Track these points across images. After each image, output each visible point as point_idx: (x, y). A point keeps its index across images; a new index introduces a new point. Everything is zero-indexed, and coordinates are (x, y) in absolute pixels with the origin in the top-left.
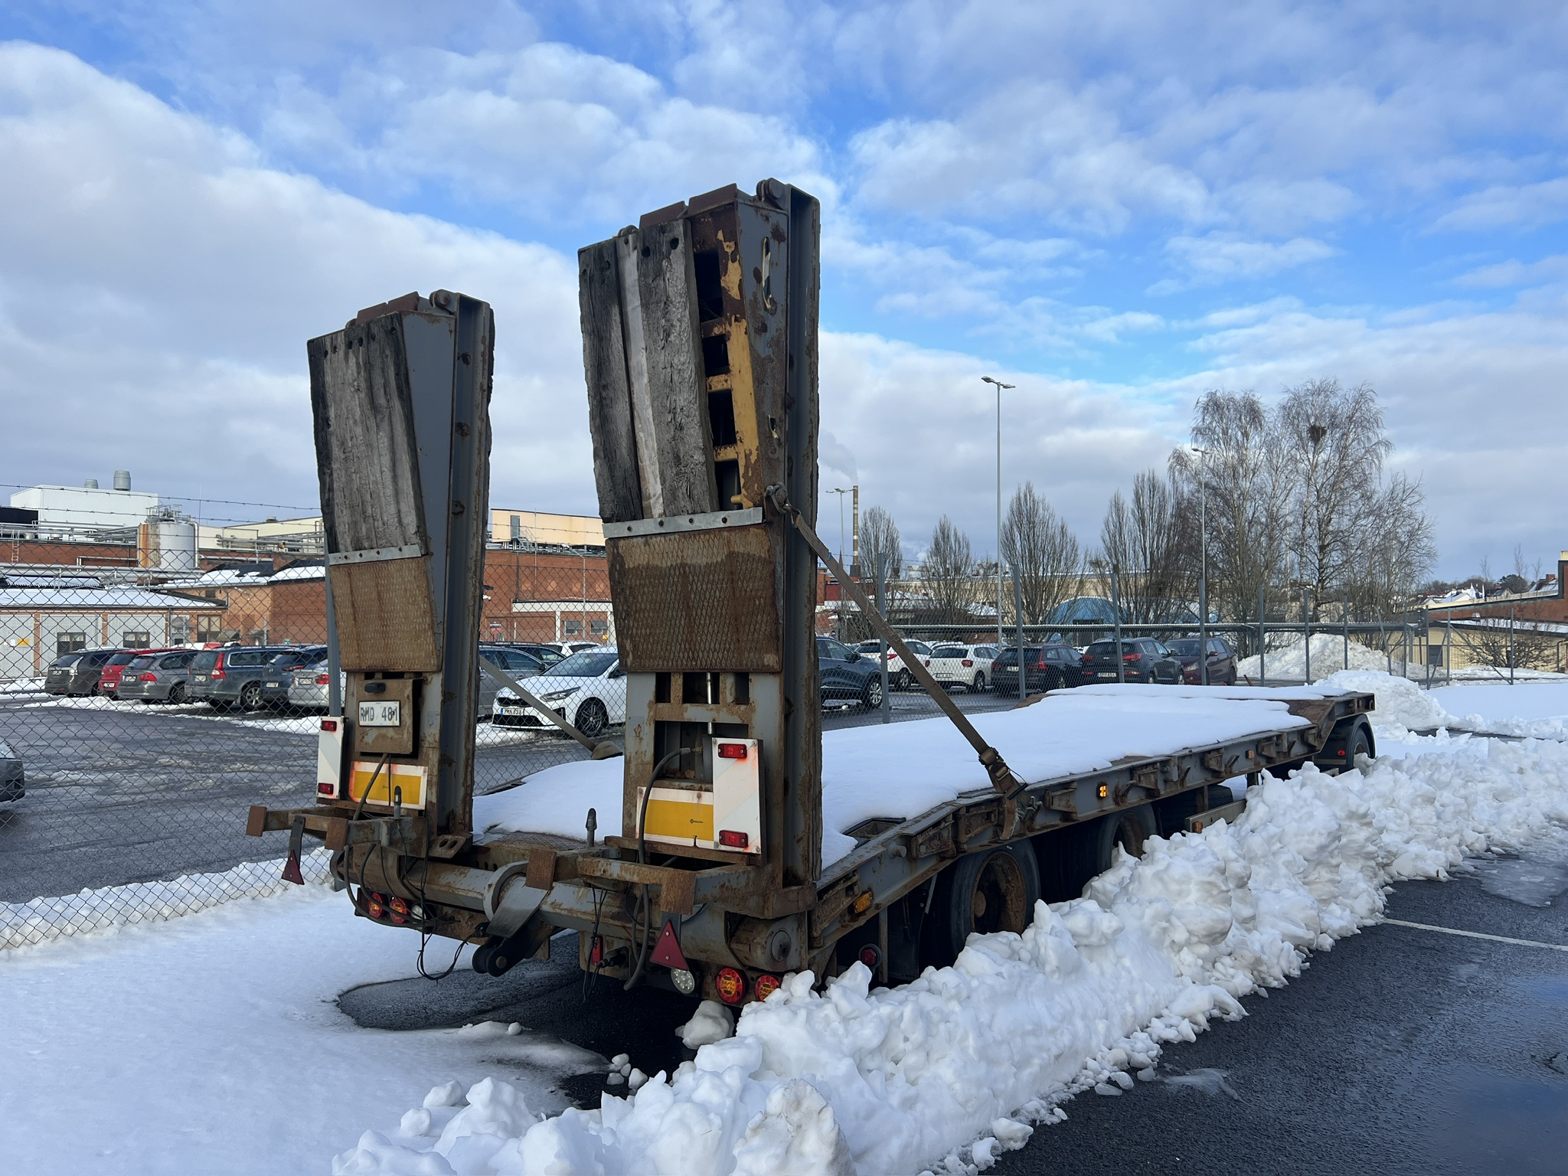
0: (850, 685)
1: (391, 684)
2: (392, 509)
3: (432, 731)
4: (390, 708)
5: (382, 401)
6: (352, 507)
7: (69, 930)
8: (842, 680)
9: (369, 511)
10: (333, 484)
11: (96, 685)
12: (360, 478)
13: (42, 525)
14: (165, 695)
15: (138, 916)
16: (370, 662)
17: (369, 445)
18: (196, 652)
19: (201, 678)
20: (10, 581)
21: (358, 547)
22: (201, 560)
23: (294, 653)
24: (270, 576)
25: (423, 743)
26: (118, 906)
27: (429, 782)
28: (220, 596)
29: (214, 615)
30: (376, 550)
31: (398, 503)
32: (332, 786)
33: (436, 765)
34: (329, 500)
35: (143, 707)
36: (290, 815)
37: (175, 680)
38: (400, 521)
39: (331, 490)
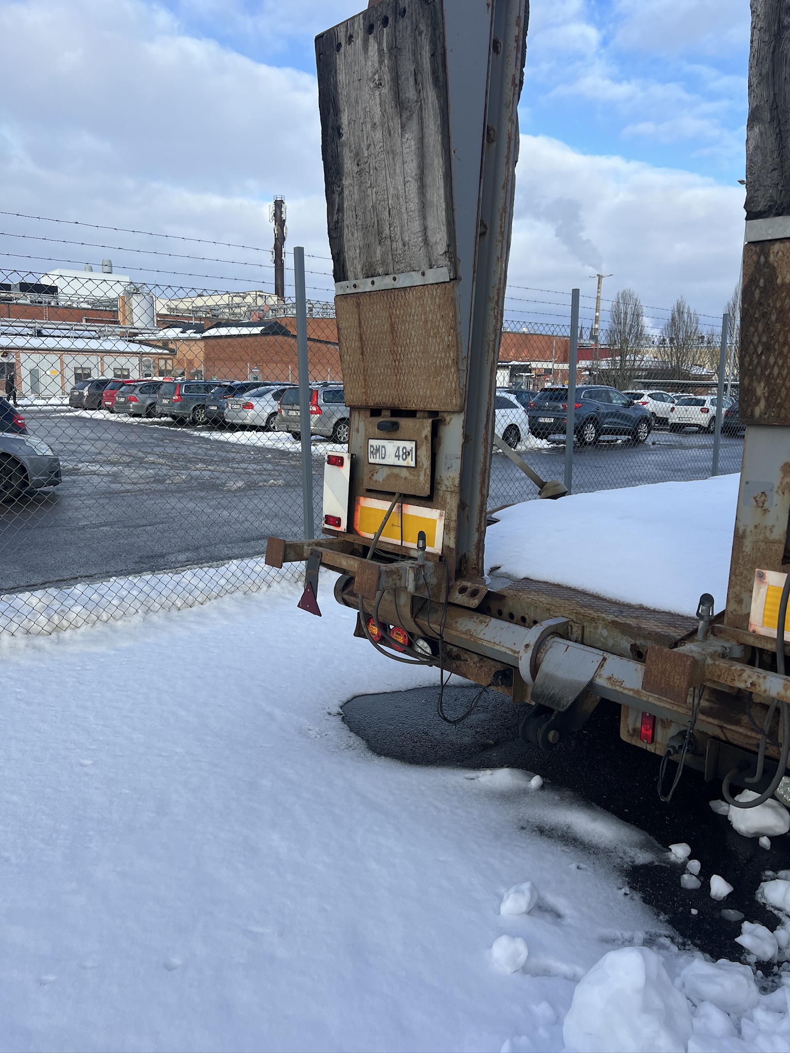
0: (626, 425)
1: (404, 422)
2: (416, 226)
3: (450, 474)
4: (404, 448)
5: (410, 93)
6: (365, 228)
7: (105, 618)
8: (619, 421)
9: (387, 231)
10: (343, 204)
11: (100, 402)
12: (377, 193)
13: (61, 297)
14: (143, 412)
15: (157, 606)
16: (378, 399)
17: (392, 152)
18: (161, 383)
19: (165, 401)
20: (44, 332)
21: (370, 274)
22: (158, 321)
23: (225, 386)
24: (202, 333)
25: (439, 487)
26: (142, 597)
27: (446, 527)
28: (171, 346)
29: (169, 359)
30: (392, 277)
31: (424, 218)
32: (339, 519)
33: (455, 510)
34: (337, 222)
35: (132, 419)
36: (305, 547)
37: (149, 402)
38: (426, 241)
39: (340, 210)
